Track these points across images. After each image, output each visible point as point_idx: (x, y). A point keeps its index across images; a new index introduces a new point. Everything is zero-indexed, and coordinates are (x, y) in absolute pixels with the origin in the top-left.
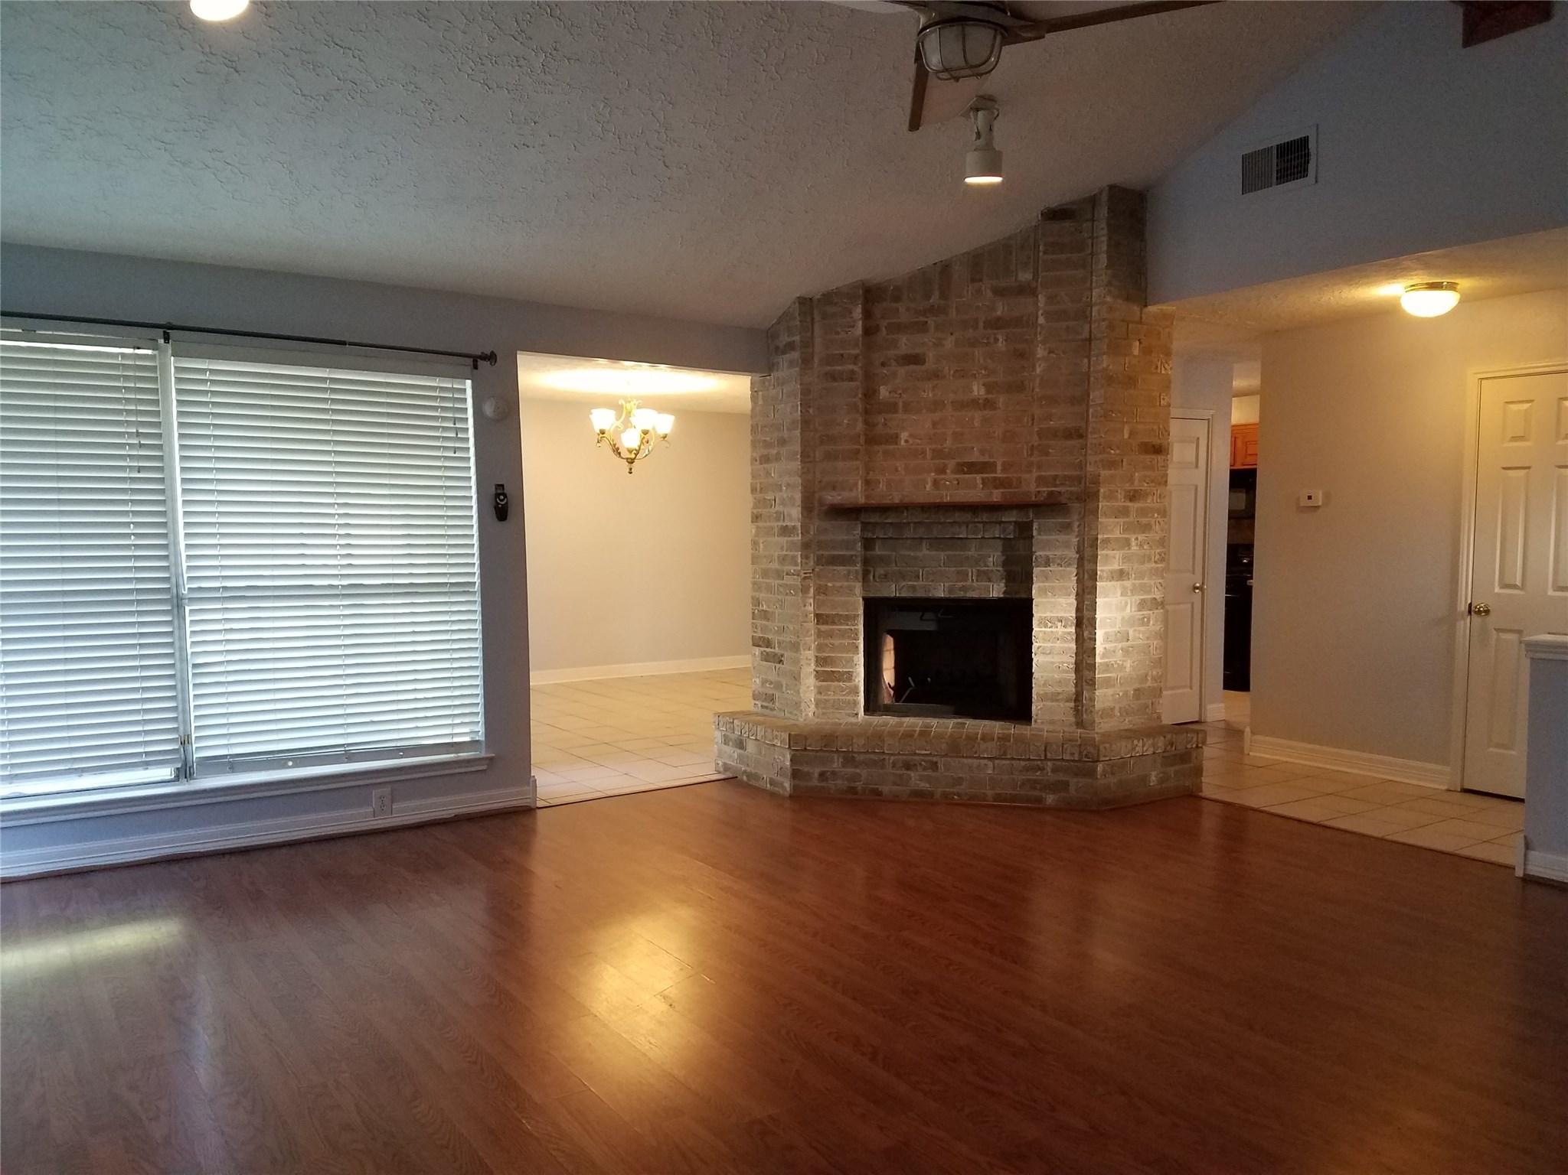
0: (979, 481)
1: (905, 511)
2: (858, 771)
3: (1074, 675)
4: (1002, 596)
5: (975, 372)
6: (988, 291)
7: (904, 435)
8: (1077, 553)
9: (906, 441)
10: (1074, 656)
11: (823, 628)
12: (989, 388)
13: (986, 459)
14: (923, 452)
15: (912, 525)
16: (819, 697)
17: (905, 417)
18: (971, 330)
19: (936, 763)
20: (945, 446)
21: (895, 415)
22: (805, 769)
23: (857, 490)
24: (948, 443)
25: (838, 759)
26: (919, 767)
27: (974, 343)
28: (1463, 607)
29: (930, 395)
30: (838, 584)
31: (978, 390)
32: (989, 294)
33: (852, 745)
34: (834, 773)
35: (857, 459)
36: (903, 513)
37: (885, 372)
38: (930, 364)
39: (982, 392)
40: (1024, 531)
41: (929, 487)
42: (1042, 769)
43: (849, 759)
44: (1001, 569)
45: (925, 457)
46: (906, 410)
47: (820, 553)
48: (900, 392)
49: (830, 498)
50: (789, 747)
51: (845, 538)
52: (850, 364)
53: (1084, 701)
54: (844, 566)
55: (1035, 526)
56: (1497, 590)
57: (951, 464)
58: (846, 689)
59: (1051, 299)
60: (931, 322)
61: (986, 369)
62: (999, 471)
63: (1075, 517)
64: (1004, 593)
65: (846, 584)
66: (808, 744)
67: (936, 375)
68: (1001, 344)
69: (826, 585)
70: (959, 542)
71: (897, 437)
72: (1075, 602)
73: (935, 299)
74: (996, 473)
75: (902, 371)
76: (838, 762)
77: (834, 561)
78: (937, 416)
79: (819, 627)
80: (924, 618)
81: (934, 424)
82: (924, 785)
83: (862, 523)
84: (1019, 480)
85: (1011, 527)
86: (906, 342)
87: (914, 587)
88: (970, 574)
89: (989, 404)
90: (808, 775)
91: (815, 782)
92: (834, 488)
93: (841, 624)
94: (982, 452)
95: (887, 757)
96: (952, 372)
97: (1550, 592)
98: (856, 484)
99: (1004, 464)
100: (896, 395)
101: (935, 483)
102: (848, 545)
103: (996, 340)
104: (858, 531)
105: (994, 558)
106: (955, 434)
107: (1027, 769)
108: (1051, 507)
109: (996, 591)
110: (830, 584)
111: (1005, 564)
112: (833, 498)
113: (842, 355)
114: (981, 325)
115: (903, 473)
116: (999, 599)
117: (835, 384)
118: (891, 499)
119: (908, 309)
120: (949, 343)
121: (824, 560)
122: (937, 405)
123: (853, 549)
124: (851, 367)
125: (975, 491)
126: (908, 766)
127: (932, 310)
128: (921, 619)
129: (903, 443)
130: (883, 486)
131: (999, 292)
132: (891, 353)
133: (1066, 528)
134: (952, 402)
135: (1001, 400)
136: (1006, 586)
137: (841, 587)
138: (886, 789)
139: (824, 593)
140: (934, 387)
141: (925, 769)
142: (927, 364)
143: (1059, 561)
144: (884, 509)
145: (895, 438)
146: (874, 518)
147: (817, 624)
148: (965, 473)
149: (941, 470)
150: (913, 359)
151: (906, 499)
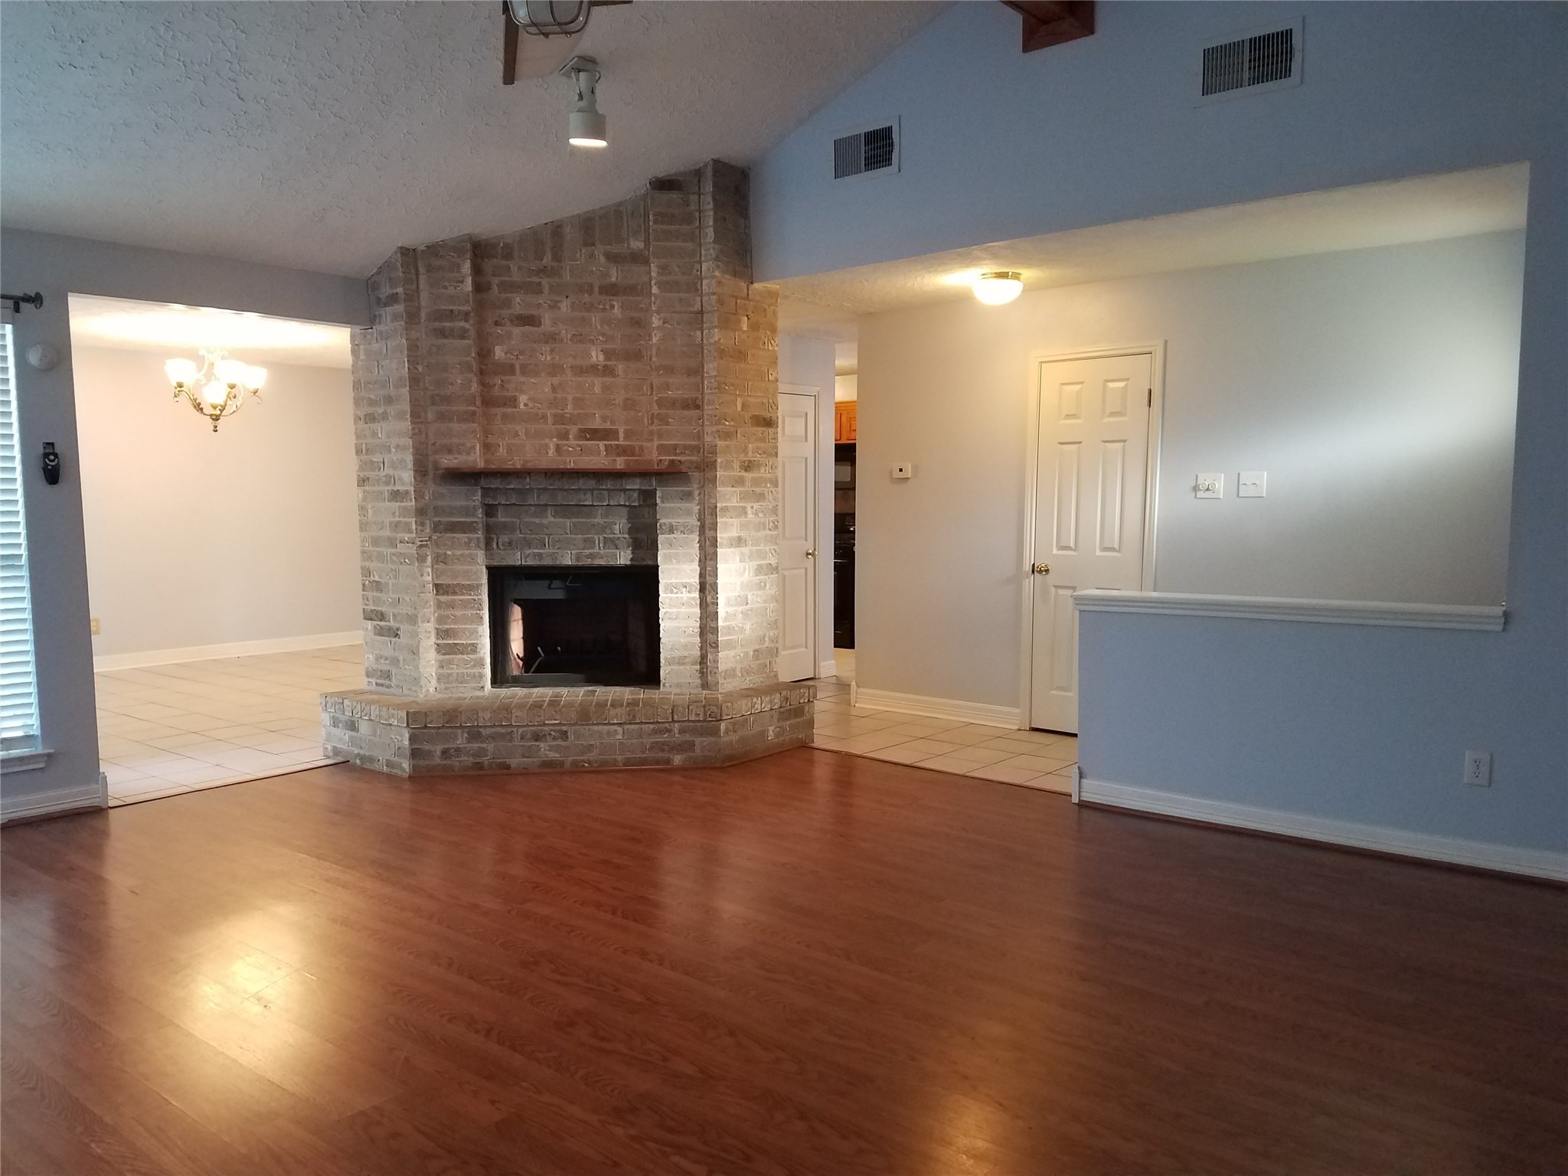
0: (602, 448)
1: (528, 477)
2: (484, 745)
3: (699, 639)
4: (629, 563)
5: (592, 338)
6: (601, 257)
7: (523, 399)
8: (698, 520)
9: (526, 405)
10: (698, 620)
11: (443, 598)
12: (608, 354)
13: (608, 425)
14: (544, 416)
15: (535, 491)
16: (441, 671)
17: (522, 379)
18: (586, 295)
19: (566, 732)
20: (566, 411)
21: (512, 377)
22: (426, 747)
23: (475, 453)
24: (569, 408)
25: (462, 735)
26: (548, 738)
27: (590, 308)
28: (1028, 568)
29: (549, 358)
30: (459, 552)
31: (596, 356)
32: (602, 259)
33: (477, 719)
34: (458, 750)
35: (473, 422)
36: (526, 478)
37: (499, 331)
38: (547, 324)
39: (601, 357)
40: (648, 497)
41: (551, 452)
42: (669, 731)
43: (475, 735)
44: (627, 536)
45: (546, 422)
46: (523, 373)
47: (436, 520)
48: (515, 354)
49: (446, 461)
50: (408, 725)
51: (464, 503)
52: (461, 320)
53: (709, 663)
54: (464, 533)
55: (658, 494)
56: (1055, 551)
57: (574, 430)
58: (470, 662)
59: (663, 269)
60: (545, 282)
61: (603, 335)
62: (621, 439)
63: (696, 486)
64: (632, 560)
65: (467, 552)
66: (428, 721)
67: (552, 338)
68: (617, 310)
69: (445, 554)
70: (584, 509)
71: (516, 400)
72: (698, 568)
73: (547, 260)
74: (618, 441)
75: (517, 331)
76: (462, 738)
77: (452, 528)
78: (556, 380)
79: (438, 597)
80: (552, 586)
81: (554, 389)
82: (553, 755)
83: (481, 488)
84: (641, 448)
85: (636, 495)
86: (520, 302)
87: (540, 555)
88: (597, 542)
89: (608, 371)
90: (430, 753)
91: (437, 760)
92: (450, 451)
93: (463, 594)
94: (604, 419)
95: (515, 730)
96: (569, 336)
97: (1098, 553)
98: (474, 447)
99: (626, 432)
100: (512, 357)
101: (558, 448)
102: (469, 511)
103: (613, 307)
104: (478, 497)
105: (620, 526)
106: (575, 399)
107: (655, 732)
108: (672, 475)
109: (623, 558)
110: (449, 553)
111: (630, 531)
112: (449, 461)
113: (452, 311)
114: (596, 289)
115: (524, 437)
116: (626, 566)
117: (446, 341)
118: (513, 464)
119: (520, 268)
120: (565, 305)
121: (442, 527)
122: (555, 369)
123: (473, 515)
124: (462, 324)
125: (598, 458)
126: (537, 737)
127: (543, 271)
128: (549, 588)
129: (522, 406)
130: (503, 449)
131: (613, 258)
132: (506, 312)
133: (687, 496)
134: (571, 367)
135: (620, 367)
136: (632, 553)
137: (462, 555)
138: (514, 762)
139: (443, 562)
140: (552, 351)
141: (555, 739)
142: (542, 326)
143: (682, 529)
144: (504, 474)
145: (513, 402)
146: (495, 484)
147: (436, 594)
148: (588, 440)
149: (564, 436)
150: (528, 320)
151: (528, 464)
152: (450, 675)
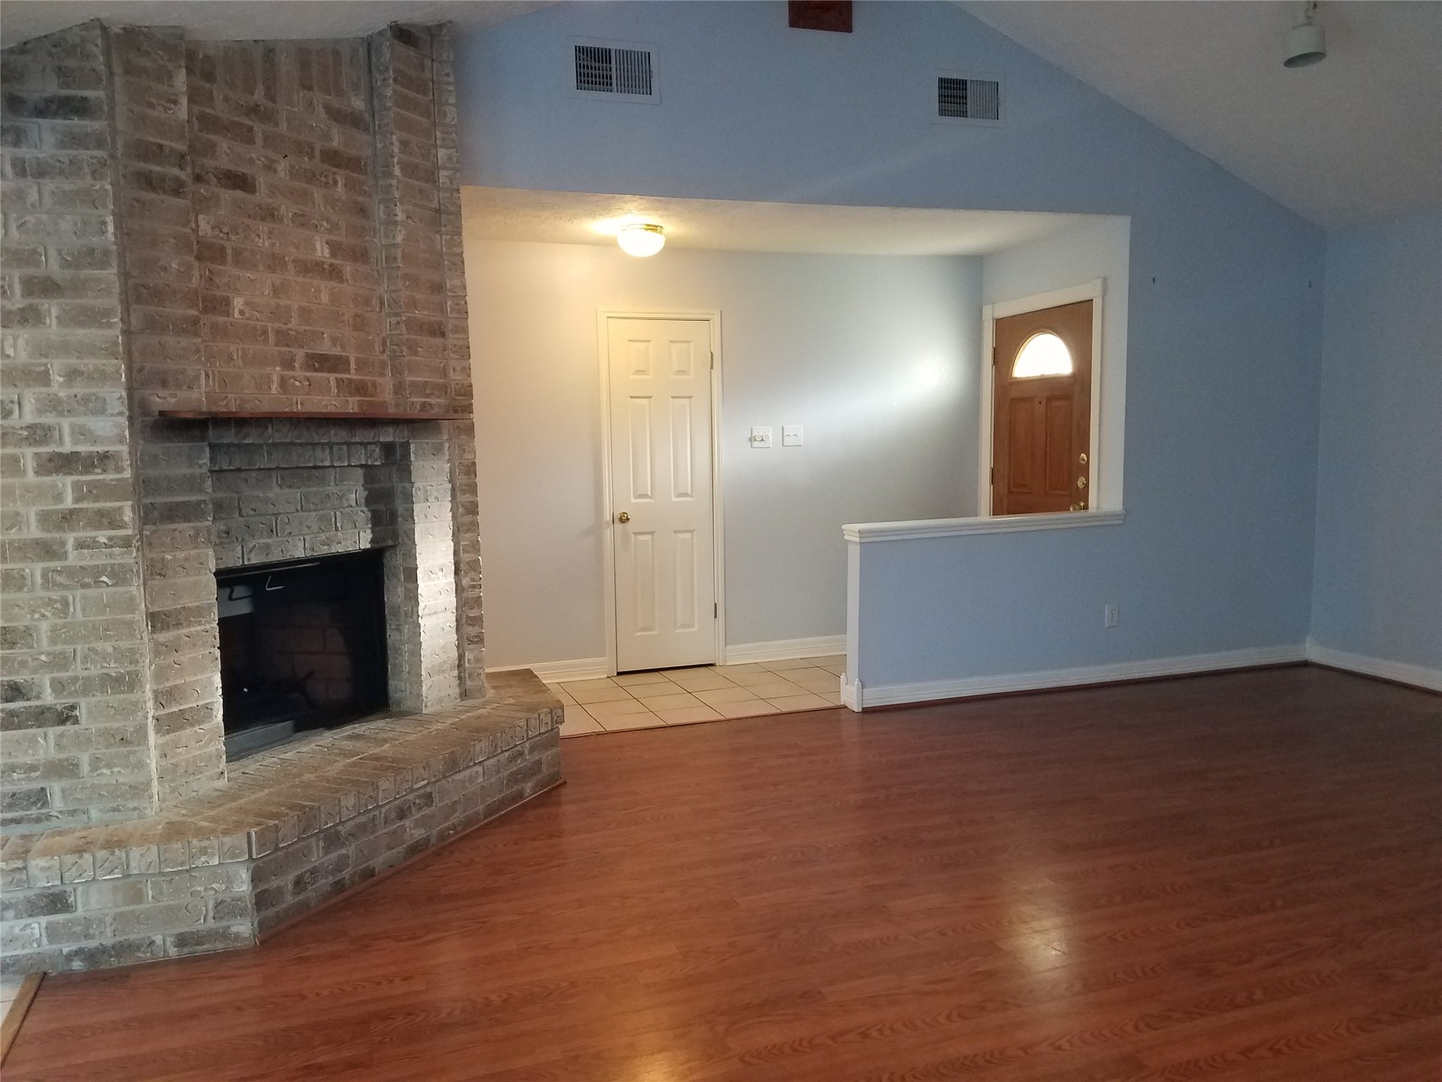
0: (333, 383)
1: (270, 426)
2: (343, 851)
4: (369, 546)
5: (316, 222)
6: (321, 106)
7: (238, 302)
8: (450, 482)
9: (242, 312)
10: (455, 611)
11: (162, 637)
12: (335, 248)
13: (337, 351)
14: (265, 332)
15: (265, 447)
17: (235, 271)
18: (306, 159)
19: (431, 793)
20: (290, 326)
21: (222, 267)
22: (274, 883)
23: (199, 387)
24: (294, 323)
25: (318, 845)
26: (413, 809)
27: (311, 177)
28: (608, 517)
29: (267, 244)
30: (180, 555)
31: (321, 251)
32: (323, 114)
33: (339, 813)
34: (314, 871)
35: (196, 334)
36: (267, 428)
37: (202, 191)
38: (262, 196)
39: (327, 253)
40: (397, 459)
41: (275, 387)
42: (521, 754)
43: (333, 839)
44: (365, 509)
45: (266, 341)
46: (236, 263)
47: (147, 501)
48: (226, 230)
49: (158, 400)
50: (250, 856)
51: (186, 471)
52: (174, 166)
53: (467, 665)
54: (189, 521)
55: (412, 447)
57: (300, 354)
58: (204, 735)
59: (405, 144)
60: (259, 129)
61: (328, 220)
62: (353, 371)
63: (445, 437)
64: (372, 541)
65: (193, 552)
66: (280, 837)
67: (270, 214)
68: (340, 188)
69: (163, 559)
70: (305, 473)
71: (228, 304)
72: (452, 544)
73: (259, 95)
74: (349, 374)
75: (227, 195)
76: (318, 848)
77: (173, 513)
78: (277, 278)
79: (155, 636)
81: (276, 291)
82: (419, 833)
83: (210, 445)
84: (374, 384)
85: (377, 450)
86: (228, 151)
87: (268, 546)
88: (333, 519)
89: (334, 273)
90: (279, 891)
91: (289, 899)
92: (164, 384)
93: (189, 625)
94: (334, 341)
95: (377, 813)
96: (291, 215)
98: (197, 378)
99: (358, 361)
100: (221, 235)
101: (283, 383)
102: (192, 484)
103: (336, 183)
104: (205, 460)
105: (355, 493)
106: (301, 308)
107: (511, 760)
108: (420, 425)
109: (364, 541)
110: (169, 557)
111: (368, 502)
112: (162, 400)
113: (160, 146)
114: (317, 154)
115: (241, 364)
116: (366, 551)
117: (153, 196)
118: (227, 405)
119: (226, 99)
120: (282, 167)
121: (156, 514)
122: (275, 262)
123: (201, 491)
124: (175, 171)
125: (329, 401)
126: (402, 814)
127: (254, 110)
129: (237, 314)
130: (214, 382)
131: (336, 115)
132: (209, 163)
133: (437, 450)
134: (293, 261)
135: (348, 269)
136: (372, 532)
137: (186, 559)
138: (379, 861)
139: (160, 575)
140: (271, 233)
141: (420, 808)
142: (257, 194)
143: (436, 494)
144: (240, 422)
145: (227, 302)
146: (230, 437)
147: (153, 632)
148: (316, 370)
149: (288, 363)
150: (241, 182)
151: (246, 406)
152: (176, 765)
